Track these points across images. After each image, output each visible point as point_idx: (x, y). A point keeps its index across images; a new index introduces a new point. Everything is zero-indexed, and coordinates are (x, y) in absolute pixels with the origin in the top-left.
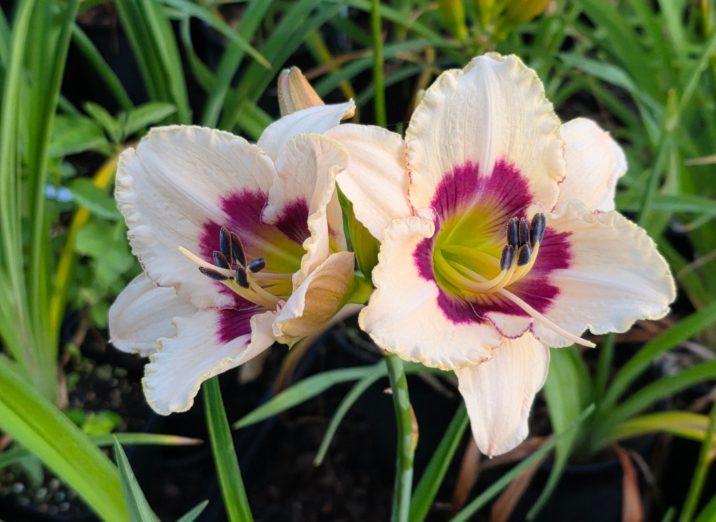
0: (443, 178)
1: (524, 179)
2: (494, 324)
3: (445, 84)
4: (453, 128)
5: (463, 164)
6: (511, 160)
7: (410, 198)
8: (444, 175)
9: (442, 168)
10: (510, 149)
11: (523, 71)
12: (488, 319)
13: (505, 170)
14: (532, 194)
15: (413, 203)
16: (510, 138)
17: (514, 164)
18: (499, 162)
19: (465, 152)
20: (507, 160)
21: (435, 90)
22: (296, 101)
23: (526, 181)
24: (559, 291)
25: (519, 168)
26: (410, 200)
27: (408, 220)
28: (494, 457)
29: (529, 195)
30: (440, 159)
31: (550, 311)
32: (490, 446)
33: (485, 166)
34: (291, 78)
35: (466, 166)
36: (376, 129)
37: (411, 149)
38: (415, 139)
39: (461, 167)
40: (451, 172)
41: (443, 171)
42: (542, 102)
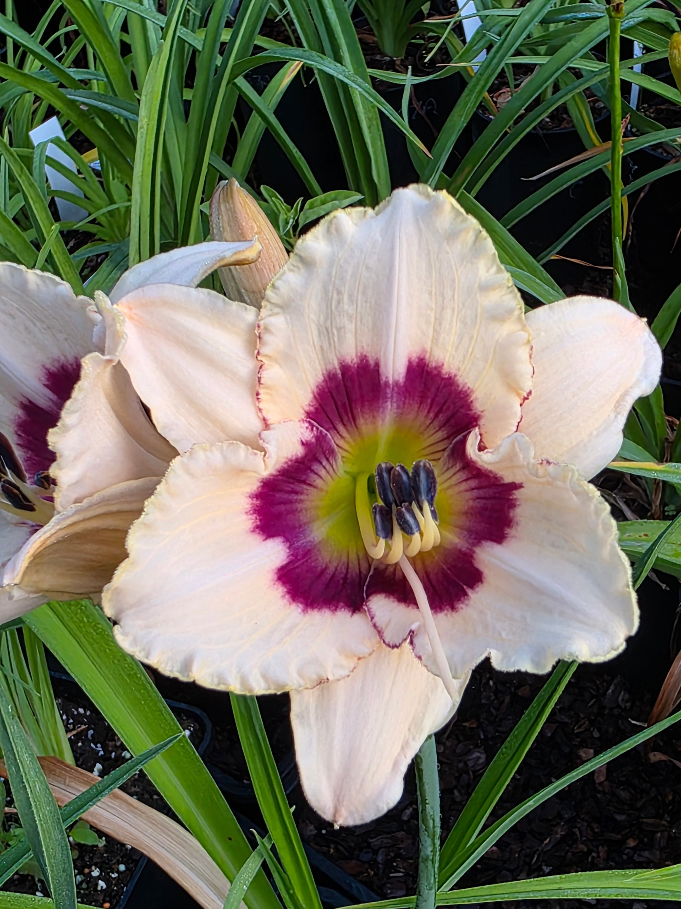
0: (324, 377)
1: (464, 389)
2: (372, 618)
3: (333, 230)
4: (339, 302)
5: (353, 359)
6: (436, 359)
7: (261, 405)
8: (325, 372)
9: (322, 362)
10: (435, 340)
11: (461, 218)
12: (366, 609)
13: (429, 373)
14: (479, 413)
15: (265, 414)
16: (435, 323)
17: (443, 365)
18: (414, 359)
19: (356, 340)
20: (430, 357)
21: (316, 238)
22: (223, 228)
23: (468, 391)
24: (483, 580)
25: (453, 371)
26: (261, 407)
27: (225, 445)
28: (341, 828)
29: (475, 413)
30: (318, 348)
31: (462, 608)
32: (336, 811)
33: (390, 365)
34: (223, 194)
35: (359, 361)
36: (209, 294)
37: (267, 329)
38: (278, 314)
39: (350, 363)
40: (336, 369)
41: (324, 367)
42: (494, 269)
